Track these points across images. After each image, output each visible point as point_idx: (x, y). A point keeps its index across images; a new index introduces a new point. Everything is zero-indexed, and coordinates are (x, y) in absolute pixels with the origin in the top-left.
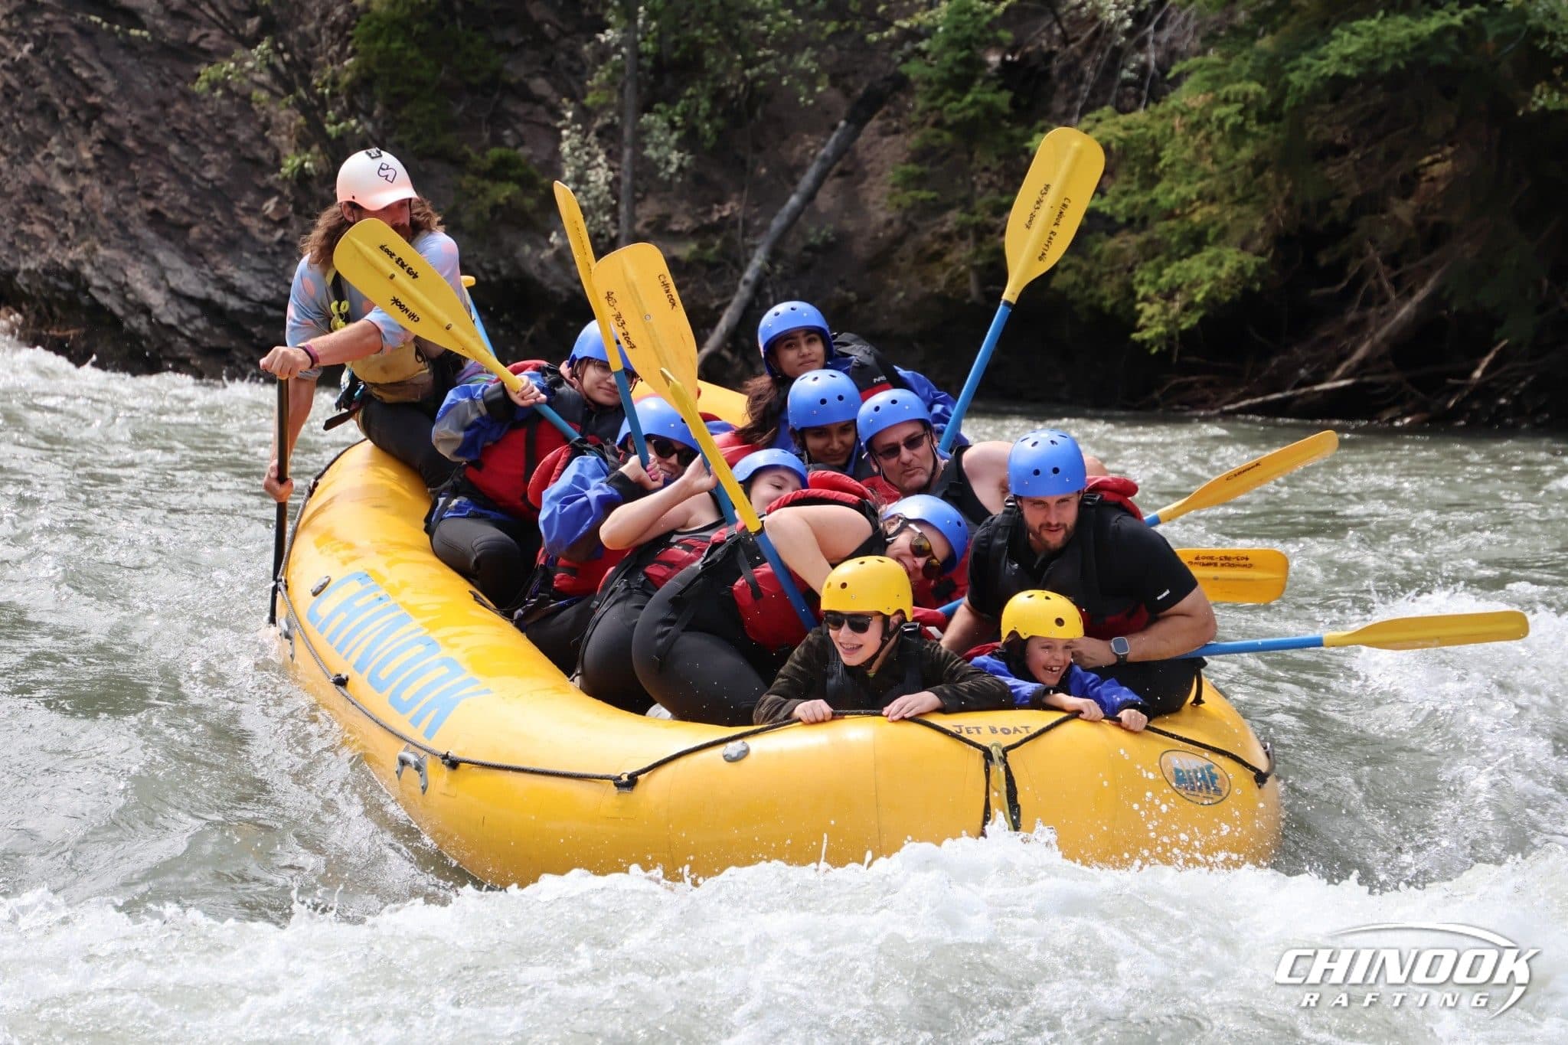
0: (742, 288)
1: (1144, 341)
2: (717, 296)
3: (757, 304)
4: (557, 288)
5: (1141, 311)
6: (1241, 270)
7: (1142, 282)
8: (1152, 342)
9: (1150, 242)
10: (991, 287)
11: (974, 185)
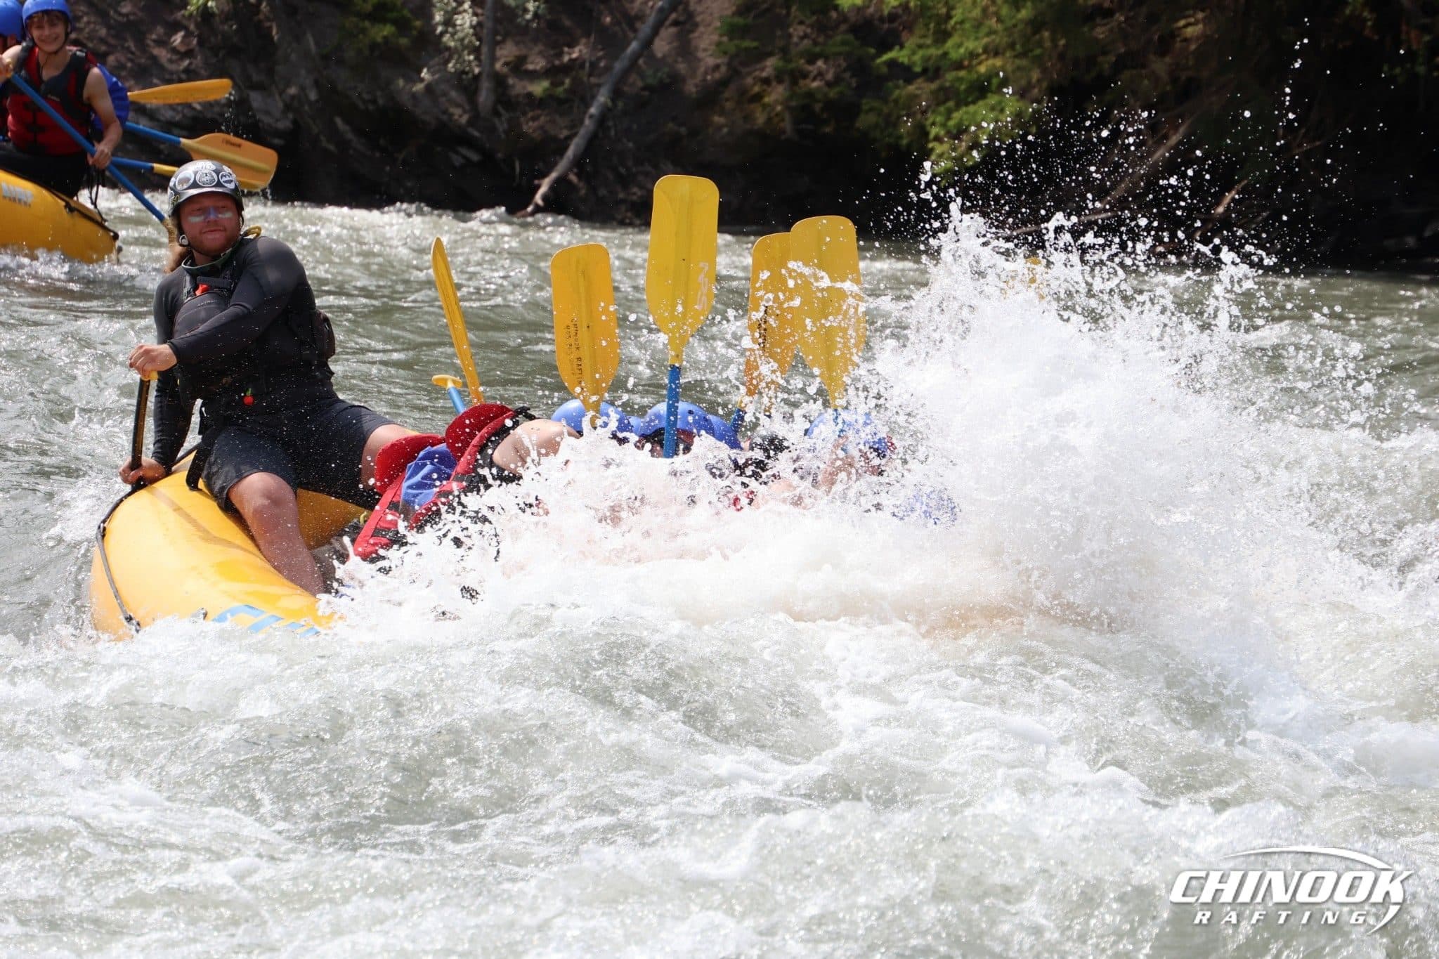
0: (587, 122)
2: (566, 127)
3: (600, 135)
4: (427, 118)
5: (932, 150)
6: (1020, 115)
7: (933, 124)
8: (942, 176)
9: (941, 88)
10: (804, 126)
11: (790, 36)
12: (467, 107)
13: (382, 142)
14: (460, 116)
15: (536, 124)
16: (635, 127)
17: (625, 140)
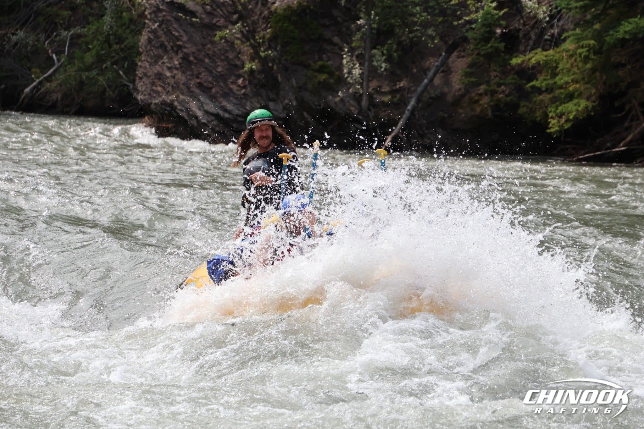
0: (407, 112)
1: (551, 133)
2: (398, 115)
3: (412, 117)
4: (341, 111)
5: (550, 122)
6: (586, 107)
7: (551, 112)
8: (554, 133)
9: (554, 97)
10: (496, 113)
11: (490, 76)
12: (357, 107)
13: (323, 121)
14: (355, 111)
15: (386, 113)
16: (426, 114)
17: (422, 120)
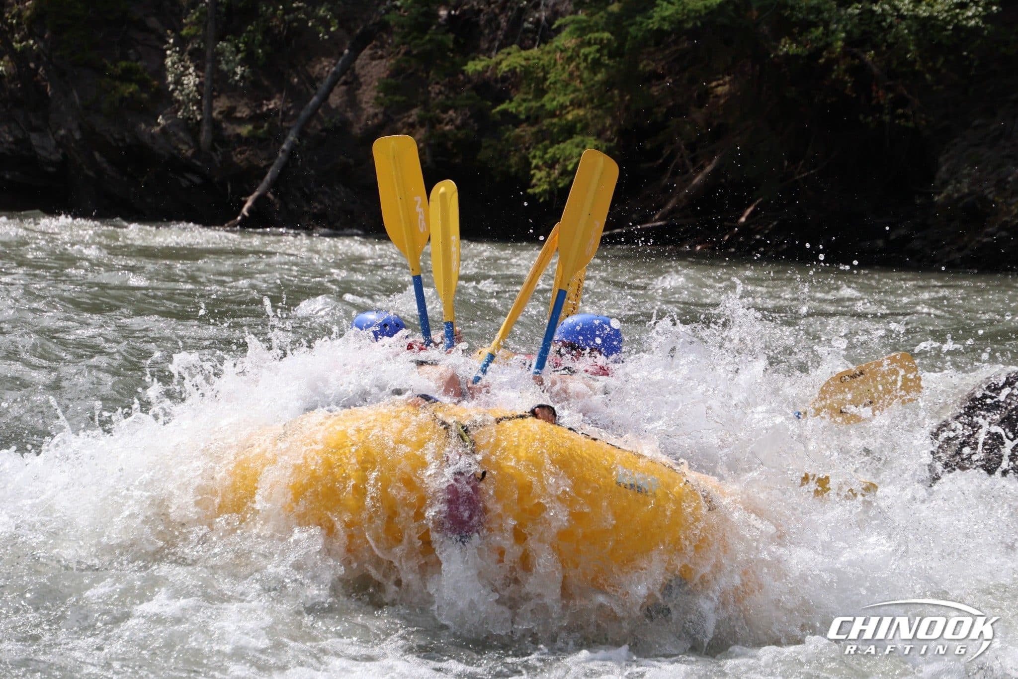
0: (280, 155)
1: (535, 194)
2: (265, 159)
3: (290, 164)
4: (162, 152)
5: (534, 175)
7: (534, 157)
8: (541, 194)
9: (540, 131)
10: (439, 158)
11: (429, 92)
12: (192, 144)
13: (129, 169)
14: (187, 151)
15: (243, 156)
16: (316, 158)
17: (308, 169)
